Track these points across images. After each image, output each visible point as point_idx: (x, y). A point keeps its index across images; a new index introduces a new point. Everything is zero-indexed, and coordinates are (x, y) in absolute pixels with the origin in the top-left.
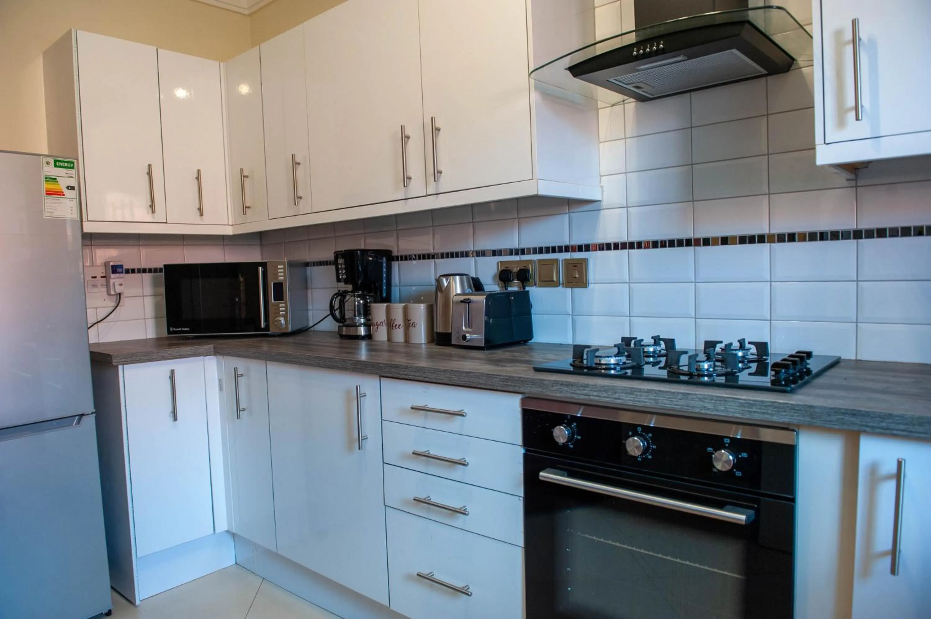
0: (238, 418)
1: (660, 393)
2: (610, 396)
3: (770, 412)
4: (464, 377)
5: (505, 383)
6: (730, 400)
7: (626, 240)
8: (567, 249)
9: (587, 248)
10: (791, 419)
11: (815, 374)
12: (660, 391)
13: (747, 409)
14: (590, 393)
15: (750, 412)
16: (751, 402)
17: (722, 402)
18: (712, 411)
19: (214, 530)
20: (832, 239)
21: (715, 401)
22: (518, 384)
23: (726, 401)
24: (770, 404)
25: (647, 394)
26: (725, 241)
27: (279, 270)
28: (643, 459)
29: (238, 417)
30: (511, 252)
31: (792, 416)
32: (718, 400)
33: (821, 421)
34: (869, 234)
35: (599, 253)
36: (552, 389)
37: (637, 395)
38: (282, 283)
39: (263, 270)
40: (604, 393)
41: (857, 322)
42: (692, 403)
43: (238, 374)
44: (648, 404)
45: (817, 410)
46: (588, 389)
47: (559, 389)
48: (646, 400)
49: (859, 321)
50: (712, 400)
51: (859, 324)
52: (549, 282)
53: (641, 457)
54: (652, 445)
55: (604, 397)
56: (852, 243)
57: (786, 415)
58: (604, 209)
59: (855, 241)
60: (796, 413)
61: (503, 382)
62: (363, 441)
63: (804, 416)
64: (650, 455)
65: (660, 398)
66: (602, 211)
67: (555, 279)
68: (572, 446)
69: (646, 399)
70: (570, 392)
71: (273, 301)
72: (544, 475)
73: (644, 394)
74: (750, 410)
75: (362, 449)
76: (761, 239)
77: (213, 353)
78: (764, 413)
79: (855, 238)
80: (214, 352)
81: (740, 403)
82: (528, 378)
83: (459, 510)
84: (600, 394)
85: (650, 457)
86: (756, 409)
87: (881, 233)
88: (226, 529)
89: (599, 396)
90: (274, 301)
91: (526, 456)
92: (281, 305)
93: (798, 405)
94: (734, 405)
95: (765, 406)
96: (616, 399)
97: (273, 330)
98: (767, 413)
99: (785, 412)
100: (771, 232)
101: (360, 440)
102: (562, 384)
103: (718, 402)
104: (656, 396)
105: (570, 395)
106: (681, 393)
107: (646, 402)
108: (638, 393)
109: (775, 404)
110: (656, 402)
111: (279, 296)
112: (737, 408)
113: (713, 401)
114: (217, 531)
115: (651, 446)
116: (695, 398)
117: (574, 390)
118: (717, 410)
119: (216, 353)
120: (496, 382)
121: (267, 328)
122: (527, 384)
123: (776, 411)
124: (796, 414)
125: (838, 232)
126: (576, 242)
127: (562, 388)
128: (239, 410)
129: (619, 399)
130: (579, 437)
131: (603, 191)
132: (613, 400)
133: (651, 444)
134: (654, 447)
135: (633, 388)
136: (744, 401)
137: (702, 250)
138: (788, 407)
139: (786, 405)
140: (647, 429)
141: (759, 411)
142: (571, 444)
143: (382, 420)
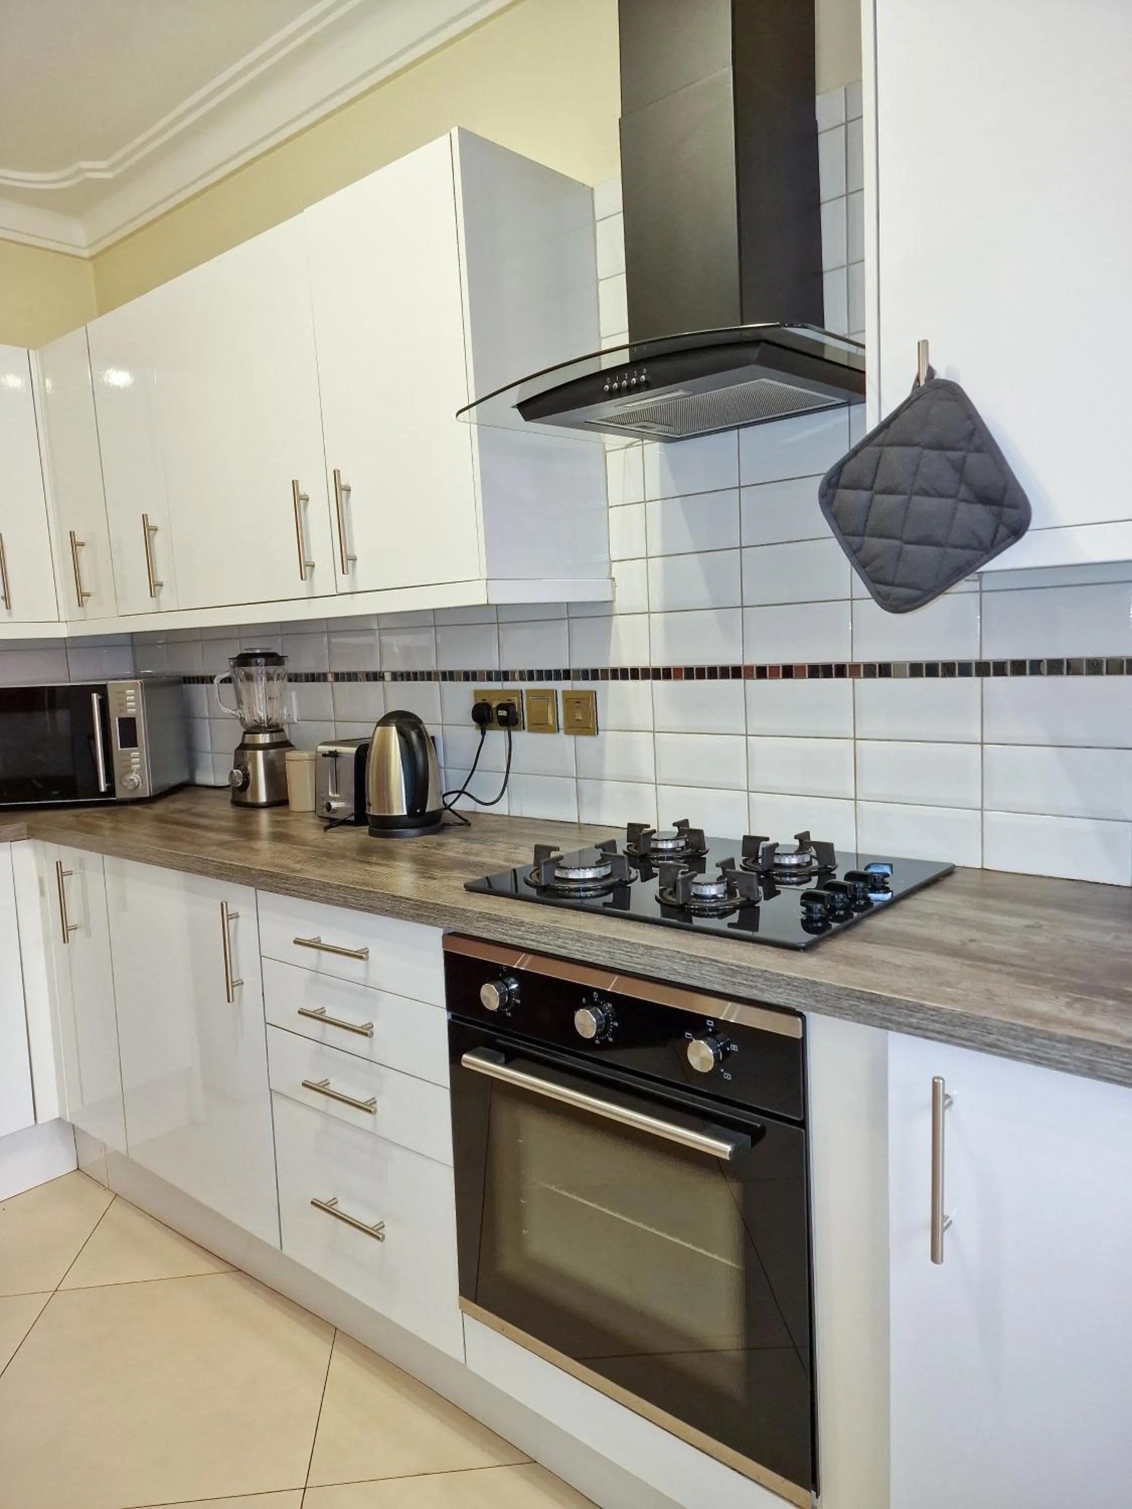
0: (64, 942)
1: (616, 943)
2: (551, 943)
3: (760, 986)
4: (364, 898)
5: (417, 912)
6: (707, 962)
7: (648, 665)
8: (567, 675)
9: (594, 674)
10: (787, 999)
11: (876, 907)
12: (615, 939)
13: (729, 978)
14: (525, 935)
15: (734, 983)
16: (734, 968)
17: (696, 965)
18: (684, 977)
19: (35, 1119)
20: (944, 676)
21: (687, 961)
22: (433, 915)
23: (701, 963)
24: (759, 973)
25: (600, 943)
26: (788, 672)
27: (128, 698)
28: (601, 1041)
29: (65, 940)
30: (490, 676)
31: (789, 995)
32: (692, 961)
33: (827, 1006)
34: (1000, 669)
35: (612, 684)
36: (477, 925)
37: (585, 944)
38: (134, 719)
39: (99, 697)
40: (543, 936)
41: (982, 810)
42: (660, 963)
43: (63, 871)
44: (601, 958)
45: (822, 989)
46: (523, 929)
47: (486, 925)
48: (599, 953)
49: (985, 807)
50: (683, 959)
51: (985, 812)
52: (541, 726)
53: (599, 1039)
54: (613, 1021)
55: (545, 943)
56: (973, 682)
57: (781, 993)
58: (617, 615)
59: (979, 679)
60: (793, 990)
61: (415, 910)
62: (235, 988)
63: (805, 997)
64: (610, 1036)
65: (615, 951)
66: (614, 618)
67: (551, 722)
68: (509, 1014)
69: (597, 950)
70: (500, 932)
71: (119, 749)
72: (468, 1059)
73: (596, 943)
74: (734, 980)
75: (233, 1001)
76: (840, 671)
77: (26, 836)
78: (751, 987)
79: (979, 674)
80: (28, 834)
81: (719, 968)
82: (446, 906)
83: (362, 1105)
84: (539, 938)
85: (611, 1039)
86: (742, 979)
87: (1019, 668)
88: (58, 1116)
89: (538, 942)
90: (121, 747)
91: (451, 1026)
92: (133, 754)
93: (796, 979)
94: (711, 970)
95: (753, 976)
96: (559, 947)
97: (120, 794)
98: (756, 987)
99: (780, 987)
100: (855, 661)
101: (231, 985)
102: (489, 919)
103: (690, 963)
104: (610, 948)
105: (501, 936)
106: (643, 946)
107: (598, 956)
108: (588, 941)
109: (767, 974)
110: (611, 957)
111: (129, 740)
112: (716, 975)
113: (684, 962)
114: (40, 1121)
115: (612, 1023)
116: (660, 955)
117: (506, 930)
118: (689, 976)
119: (32, 834)
120: (405, 909)
121: (111, 791)
122: (445, 916)
123: (768, 986)
124: (794, 993)
125: (953, 664)
126: (578, 664)
127: (491, 924)
128: (66, 931)
129: (564, 948)
130: (518, 1001)
131: (614, 587)
132: (556, 948)
133: (611, 1019)
134: (616, 1024)
135: (582, 933)
136: (724, 966)
137: (756, 684)
138: (783, 980)
139: (780, 978)
140: (606, 996)
141: (745, 982)
142: (509, 1012)
143: (261, 956)
